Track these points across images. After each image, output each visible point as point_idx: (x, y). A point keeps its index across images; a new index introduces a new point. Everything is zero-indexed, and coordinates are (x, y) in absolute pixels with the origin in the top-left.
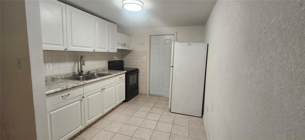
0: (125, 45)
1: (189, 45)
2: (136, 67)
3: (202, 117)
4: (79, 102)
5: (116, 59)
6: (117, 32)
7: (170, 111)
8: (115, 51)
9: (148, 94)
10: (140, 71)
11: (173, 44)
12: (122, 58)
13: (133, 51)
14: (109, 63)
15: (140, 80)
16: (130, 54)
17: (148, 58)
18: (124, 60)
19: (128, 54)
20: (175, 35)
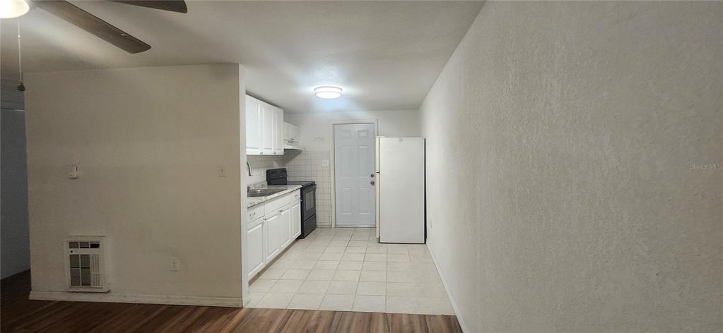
0: (292, 142)
1: (401, 140)
2: (309, 180)
3: (425, 243)
4: (261, 225)
5: (276, 166)
6: (285, 121)
7: (379, 242)
8: (281, 152)
9: (333, 226)
10: (318, 185)
11: (377, 139)
12: (283, 165)
13: (304, 152)
14: (269, 173)
15: (318, 202)
16: (297, 158)
17: (332, 164)
18: (286, 167)
19: (294, 158)
20: (376, 124)
